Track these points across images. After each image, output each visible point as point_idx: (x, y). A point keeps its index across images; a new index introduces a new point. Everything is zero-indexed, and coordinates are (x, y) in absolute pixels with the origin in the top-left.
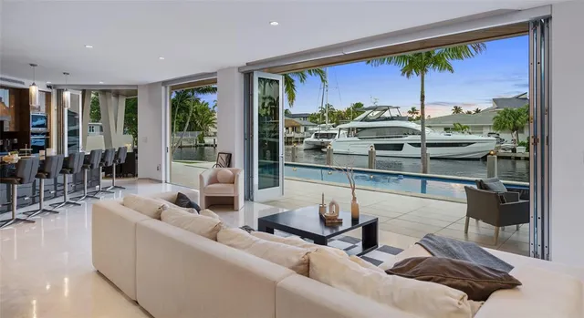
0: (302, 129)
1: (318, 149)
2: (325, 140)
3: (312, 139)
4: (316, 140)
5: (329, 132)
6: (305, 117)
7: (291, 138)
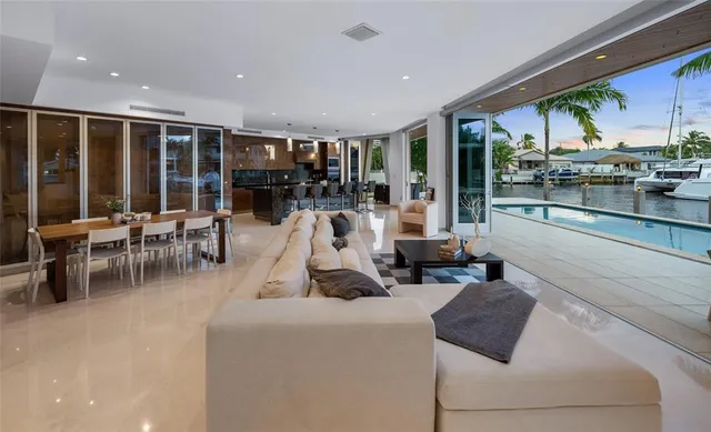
0: (644, 167)
1: (660, 192)
2: (674, 181)
3: (652, 178)
4: (658, 180)
5: (684, 170)
6: (653, 150)
7: (622, 177)
